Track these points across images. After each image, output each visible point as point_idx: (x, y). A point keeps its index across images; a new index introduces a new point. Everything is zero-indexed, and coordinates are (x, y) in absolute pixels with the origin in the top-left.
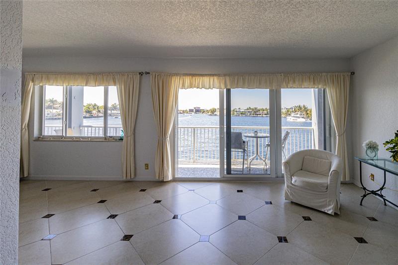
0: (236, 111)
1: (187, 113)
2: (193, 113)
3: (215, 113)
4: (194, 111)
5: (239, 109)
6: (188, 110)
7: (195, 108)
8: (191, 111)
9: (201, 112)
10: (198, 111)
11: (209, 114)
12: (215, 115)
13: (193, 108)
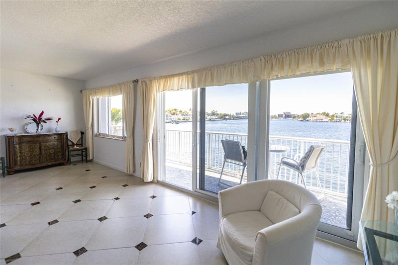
0: (337, 117)
1: (276, 118)
2: (282, 118)
3: (307, 119)
4: (284, 116)
5: (342, 113)
6: (277, 116)
7: (285, 113)
8: (280, 116)
9: (291, 117)
10: (288, 116)
11: (300, 119)
12: (308, 121)
13: (283, 114)
